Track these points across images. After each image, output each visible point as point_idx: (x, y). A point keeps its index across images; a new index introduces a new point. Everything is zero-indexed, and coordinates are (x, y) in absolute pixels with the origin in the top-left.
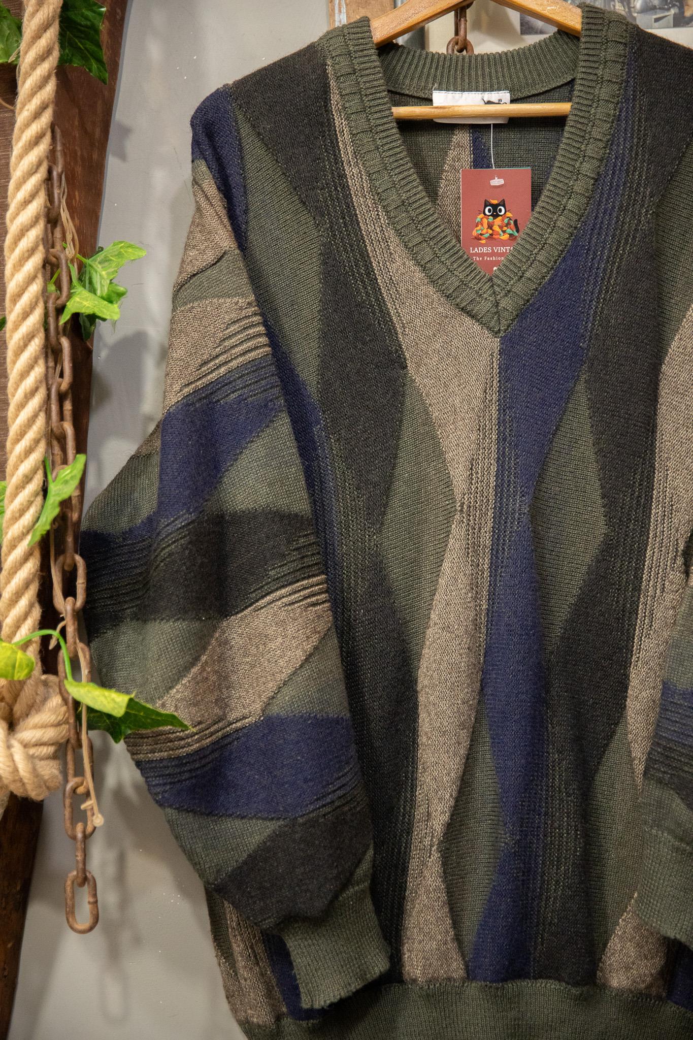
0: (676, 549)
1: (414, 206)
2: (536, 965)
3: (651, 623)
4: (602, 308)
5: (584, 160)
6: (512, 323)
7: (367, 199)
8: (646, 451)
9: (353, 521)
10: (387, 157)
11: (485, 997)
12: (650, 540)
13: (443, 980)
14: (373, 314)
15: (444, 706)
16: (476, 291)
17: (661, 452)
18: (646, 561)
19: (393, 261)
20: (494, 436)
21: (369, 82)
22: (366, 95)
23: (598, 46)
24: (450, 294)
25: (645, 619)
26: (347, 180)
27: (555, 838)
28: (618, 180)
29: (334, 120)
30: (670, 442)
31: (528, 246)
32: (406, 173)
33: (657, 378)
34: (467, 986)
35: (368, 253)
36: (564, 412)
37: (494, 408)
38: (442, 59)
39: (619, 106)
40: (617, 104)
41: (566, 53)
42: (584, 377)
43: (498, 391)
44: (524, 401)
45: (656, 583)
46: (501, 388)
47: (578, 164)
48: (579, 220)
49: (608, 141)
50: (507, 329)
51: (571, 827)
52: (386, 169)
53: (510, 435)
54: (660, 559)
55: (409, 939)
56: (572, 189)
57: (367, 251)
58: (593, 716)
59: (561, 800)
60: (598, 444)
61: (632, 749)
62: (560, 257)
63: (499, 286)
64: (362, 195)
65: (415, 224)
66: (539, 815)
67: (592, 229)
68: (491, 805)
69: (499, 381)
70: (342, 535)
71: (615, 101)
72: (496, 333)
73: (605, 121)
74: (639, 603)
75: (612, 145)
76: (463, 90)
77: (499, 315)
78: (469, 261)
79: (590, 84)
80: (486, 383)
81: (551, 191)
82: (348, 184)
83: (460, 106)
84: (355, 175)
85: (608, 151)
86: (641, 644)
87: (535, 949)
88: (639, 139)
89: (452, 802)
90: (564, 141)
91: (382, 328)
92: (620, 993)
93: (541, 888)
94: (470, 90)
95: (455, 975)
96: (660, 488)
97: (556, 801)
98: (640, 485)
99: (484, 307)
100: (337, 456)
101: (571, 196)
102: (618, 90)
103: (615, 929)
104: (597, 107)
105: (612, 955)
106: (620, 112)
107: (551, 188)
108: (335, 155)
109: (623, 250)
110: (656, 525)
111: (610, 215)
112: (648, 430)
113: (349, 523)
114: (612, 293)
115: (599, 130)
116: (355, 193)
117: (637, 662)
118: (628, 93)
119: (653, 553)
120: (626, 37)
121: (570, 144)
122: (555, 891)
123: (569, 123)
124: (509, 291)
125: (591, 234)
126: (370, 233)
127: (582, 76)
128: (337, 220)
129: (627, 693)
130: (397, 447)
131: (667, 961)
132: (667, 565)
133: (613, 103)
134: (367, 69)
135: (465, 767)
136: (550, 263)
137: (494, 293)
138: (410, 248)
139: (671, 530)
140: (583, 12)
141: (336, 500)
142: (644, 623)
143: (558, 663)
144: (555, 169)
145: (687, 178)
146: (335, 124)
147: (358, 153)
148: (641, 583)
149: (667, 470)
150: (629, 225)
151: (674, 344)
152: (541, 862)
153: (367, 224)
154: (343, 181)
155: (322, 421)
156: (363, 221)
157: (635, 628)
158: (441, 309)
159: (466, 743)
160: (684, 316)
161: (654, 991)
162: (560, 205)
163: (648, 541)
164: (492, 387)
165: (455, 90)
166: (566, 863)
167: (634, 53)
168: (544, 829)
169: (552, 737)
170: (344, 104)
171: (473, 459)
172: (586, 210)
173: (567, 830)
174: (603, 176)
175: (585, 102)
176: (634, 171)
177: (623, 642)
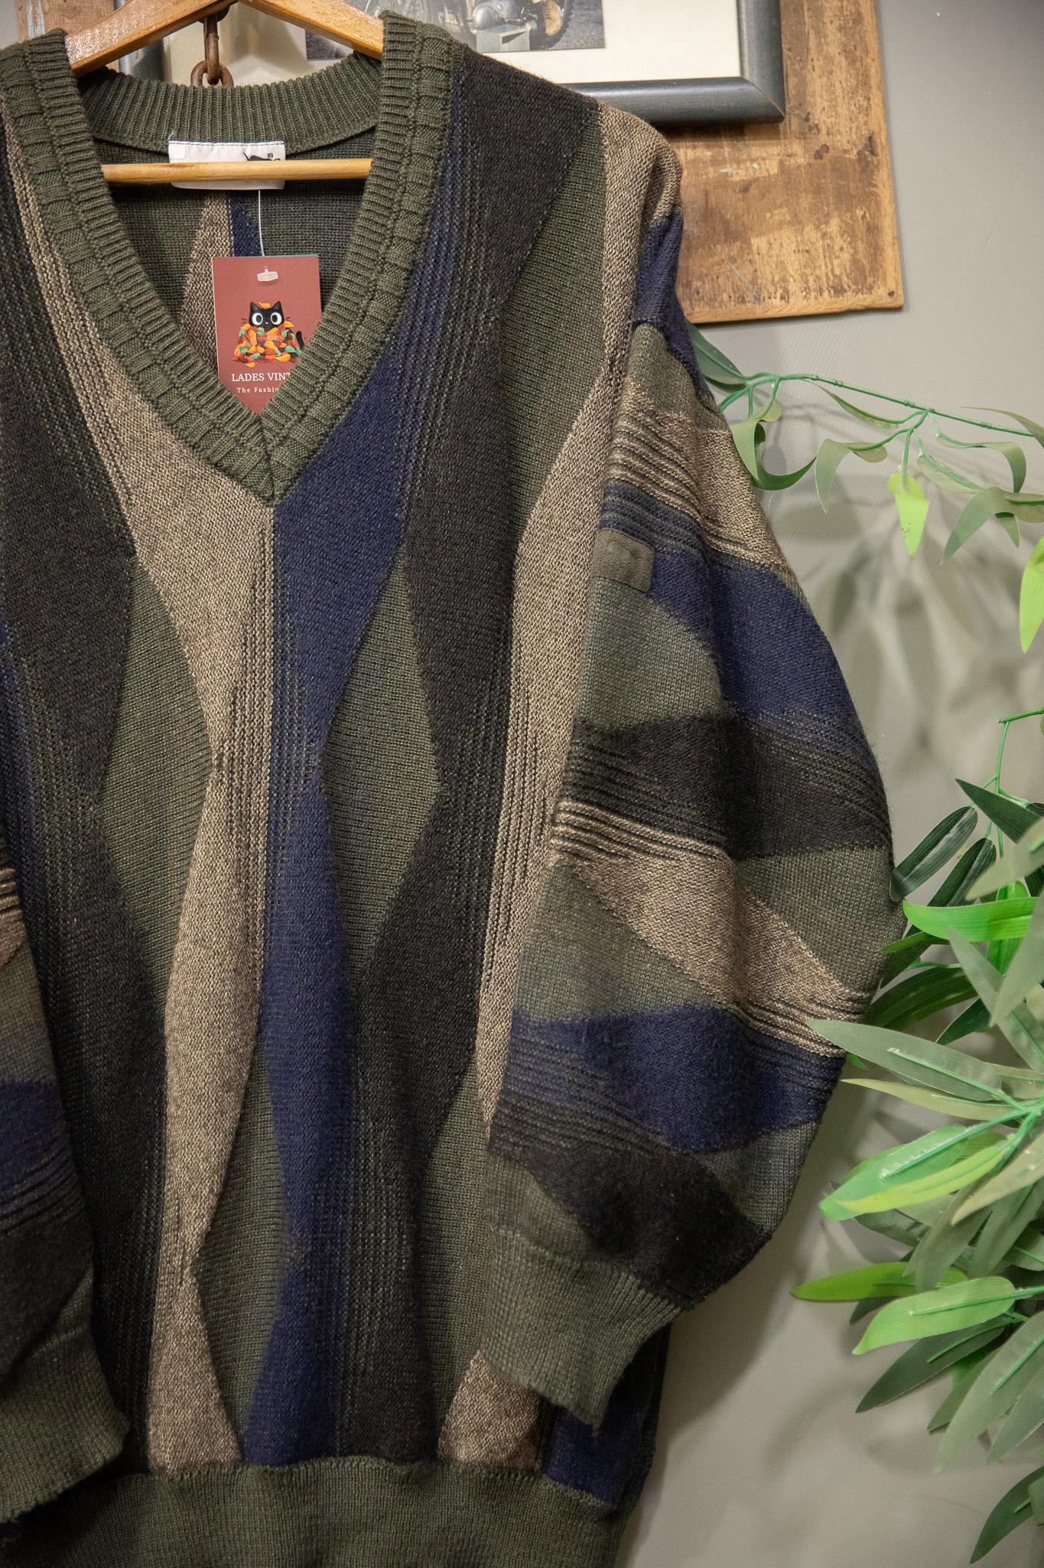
0: (543, 813)
1: (139, 312)
2: (344, 1435)
3: (508, 922)
4: (426, 461)
5: (391, 242)
6: (292, 485)
7: (66, 302)
8: (495, 671)
9: (58, 786)
10: (96, 239)
11: (265, 1487)
12: (503, 801)
13: (204, 1465)
14: (80, 474)
15: (198, 1057)
16: (235, 438)
17: (519, 671)
18: (498, 833)
19: (109, 395)
20: (268, 654)
21: (65, 126)
22: (60, 146)
23: (407, 75)
24: (196, 443)
25: (498, 918)
26: (35, 273)
27: (369, 1246)
28: (443, 272)
29: (12, 183)
30: (532, 655)
31: (312, 371)
32: (125, 263)
33: (512, 563)
34: (241, 1473)
35: (70, 383)
36: (373, 615)
37: (268, 611)
38: (181, 94)
39: (441, 163)
40: (439, 160)
41: (365, 85)
42: (402, 563)
43: (273, 587)
44: (311, 600)
45: (514, 864)
46: (277, 581)
47: (382, 249)
48: (387, 330)
49: (427, 215)
50: (285, 494)
51: (393, 1229)
52: (94, 257)
53: (291, 652)
54: (519, 829)
55: (154, 1407)
56: (376, 285)
57: (68, 379)
58: (427, 1064)
59: (378, 1190)
60: (424, 661)
61: (484, 1110)
62: (361, 386)
63: (270, 430)
64: (59, 296)
65: (141, 339)
66: (344, 1213)
67: (407, 345)
68: (275, 1202)
69: (274, 572)
70: (43, 807)
71: (435, 155)
72: (268, 500)
73: (421, 184)
74: (489, 895)
75: (432, 220)
76: (214, 140)
77: (271, 474)
78: (225, 394)
79: (398, 130)
80: (255, 574)
81: (345, 289)
82: (36, 280)
83: (207, 164)
84: (47, 267)
85: (427, 229)
86: (494, 954)
87: (343, 1412)
88: (473, 211)
89: (213, 1201)
90: (363, 214)
91: (95, 495)
92: (470, 1467)
93: (348, 1321)
94: (224, 139)
95: (221, 1458)
96: (518, 725)
97: (370, 1192)
98: (487, 721)
99: (247, 460)
100: (33, 689)
101: (374, 295)
102: (438, 139)
103: (465, 1374)
104: (408, 165)
105: (459, 1413)
106: (444, 171)
107: (344, 284)
108: (15, 236)
109: (454, 375)
110: (513, 779)
111: (433, 324)
112: (498, 640)
113: (53, 789)
114: (439, 438)
115: (412, 198)
116: (48, 293)
117: (488, 981)
118: (455, 144)
119: (509, 820)
120: (449, 62)
121: (370, 220)
122: (370, 1324)
123: (369, 188)
124: (285, 438)
125: (406, 353)
126: (73, 353)
127: (386, 118)
128: (22, 333)
129: (476, 1027)
130: (122, 674)
131: (540, 1417)
132: (529, 838)
133: (433, 158)
134: (60, 107)
135: (234, 1147)
136: (345, 396)
137: (264, 440)
138: (134, 375)
139: (535, 785)
140: (385, 25)
141: (32, 754)
142: (498, 924)
143: (372, 986)
144: (350, 257)
145: (546, 268)
146: (13, 189)
147: (52, 233)
148: (492, 865)
149: (528, 698)
150: (462, 338)
151: (535, 512)
152: (348, 1283)
153: (68, 340)
154: (29, 275)
155: (8, 637)
156: (62, 335)
157: (485, 931)
158: (184, 466)
159: (234, 1112)
160: (548, 472)
161: (521, 1463)
162: (358, 309)
163: (500, 804)
164: (264, 580)
165: (202, 139)
166: (385, 1283)
167: (463, 85)
168: (352, 1235)
169: (365, 1098)
170: (27, 159)
171: (236, 688)
172: (398, 316)
173: (387, 1233)
174: (421, 266)
175: (392, 157)
176: (467, 259)
177: (469, 953)
